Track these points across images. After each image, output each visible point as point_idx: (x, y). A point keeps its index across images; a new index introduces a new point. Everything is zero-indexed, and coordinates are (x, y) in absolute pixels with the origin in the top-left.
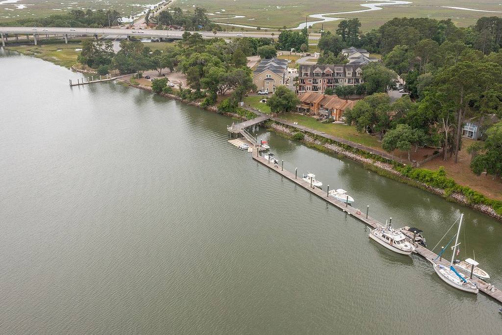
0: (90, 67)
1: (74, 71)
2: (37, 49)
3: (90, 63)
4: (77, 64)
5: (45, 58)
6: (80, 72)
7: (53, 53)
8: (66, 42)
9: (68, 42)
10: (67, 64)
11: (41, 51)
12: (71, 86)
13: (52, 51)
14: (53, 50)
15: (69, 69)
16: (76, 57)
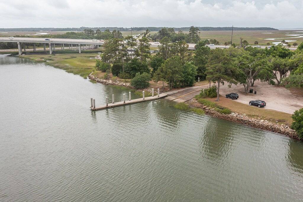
0: (117, 75)
1: (93, 81)
2: (50, 57)
3: (117, 71)
4: (96, 71)
5: (56, 65)
6: (102, 83)
7: (66, 60)
8: (80, 52)
9: (82, 52)
10: (83, 73)
11: (54, 59)
12: (94, 110)
13: (66, 59)
14: (66, 57)
15: (86, 78)
16: (94, 64)
